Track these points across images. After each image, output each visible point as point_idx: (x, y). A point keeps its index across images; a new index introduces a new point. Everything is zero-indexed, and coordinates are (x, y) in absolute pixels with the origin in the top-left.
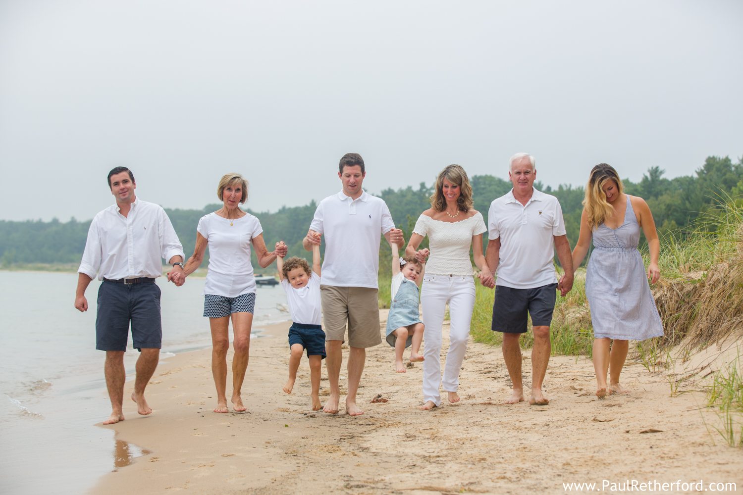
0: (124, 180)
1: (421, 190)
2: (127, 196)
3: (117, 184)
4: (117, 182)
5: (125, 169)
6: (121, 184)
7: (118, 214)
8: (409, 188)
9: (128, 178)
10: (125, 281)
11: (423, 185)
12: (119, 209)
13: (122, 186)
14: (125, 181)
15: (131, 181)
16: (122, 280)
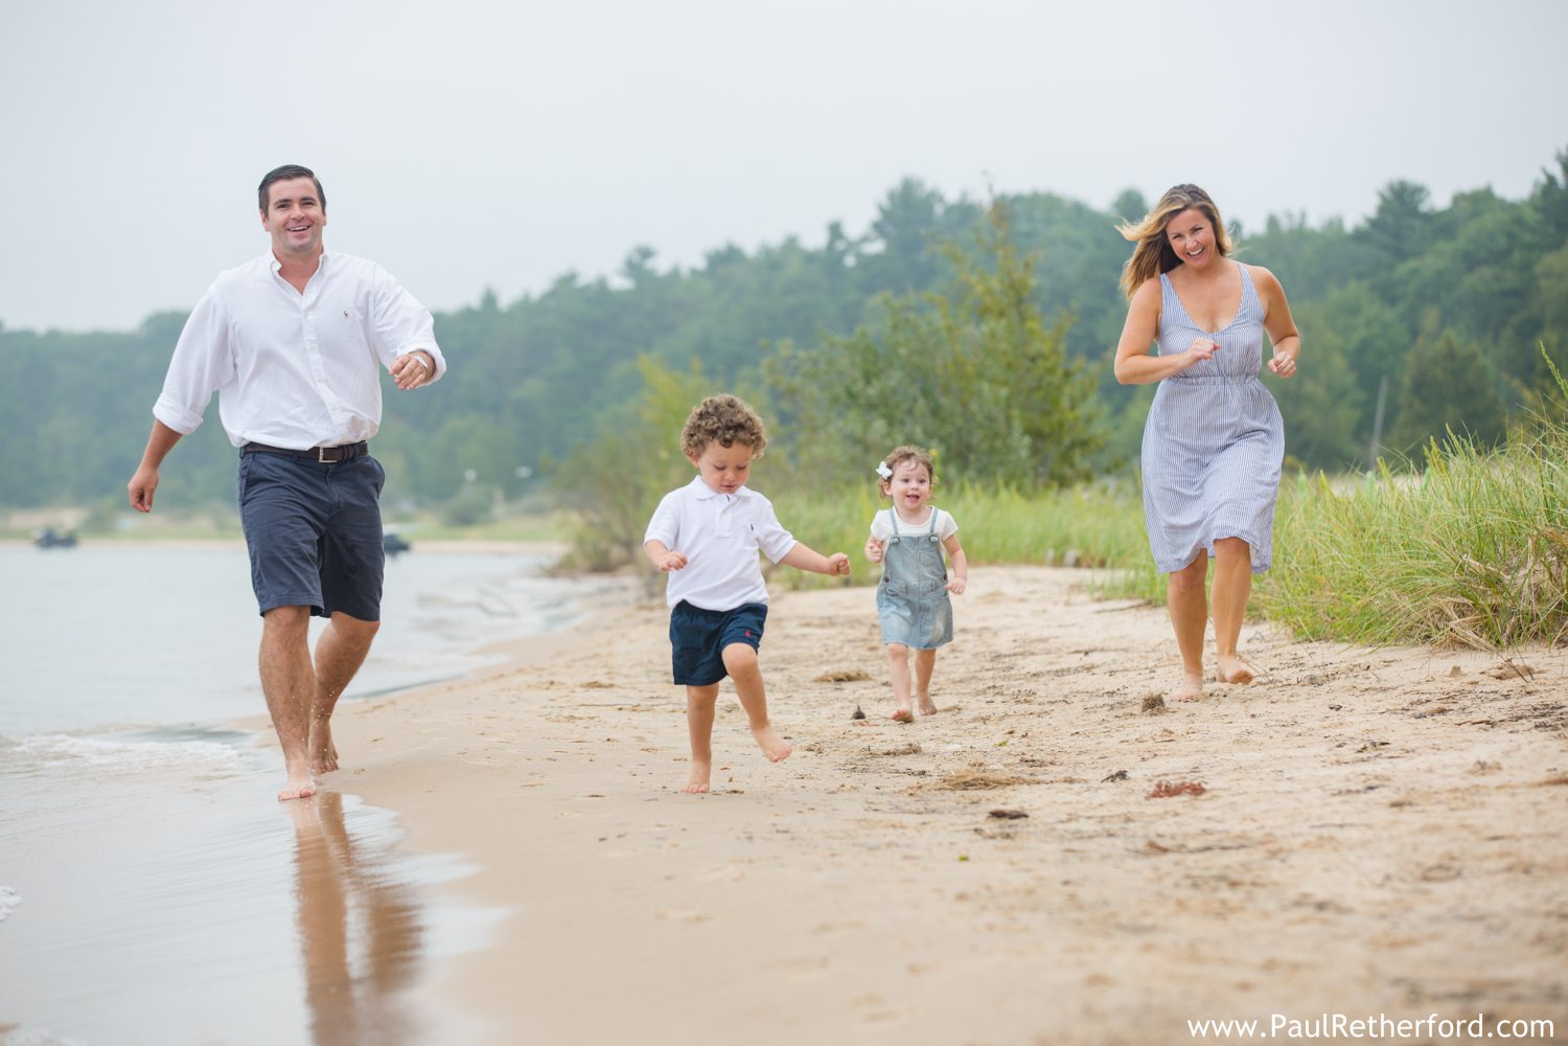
0: (305, 199)
1: (831, 245)
2: (306, 240)
3: (285, 204)
4: (286, 200)
5: (307, 173)
6: (296, 206)
7: (275, 278)
8: (791, 243)
9: (315, 196)
10: (321, 454)
11: (835, 231)
12: (278, 266)
13: (296, 211)
14: (306, 202)
15: (319, 203)
16: (315, 450)
